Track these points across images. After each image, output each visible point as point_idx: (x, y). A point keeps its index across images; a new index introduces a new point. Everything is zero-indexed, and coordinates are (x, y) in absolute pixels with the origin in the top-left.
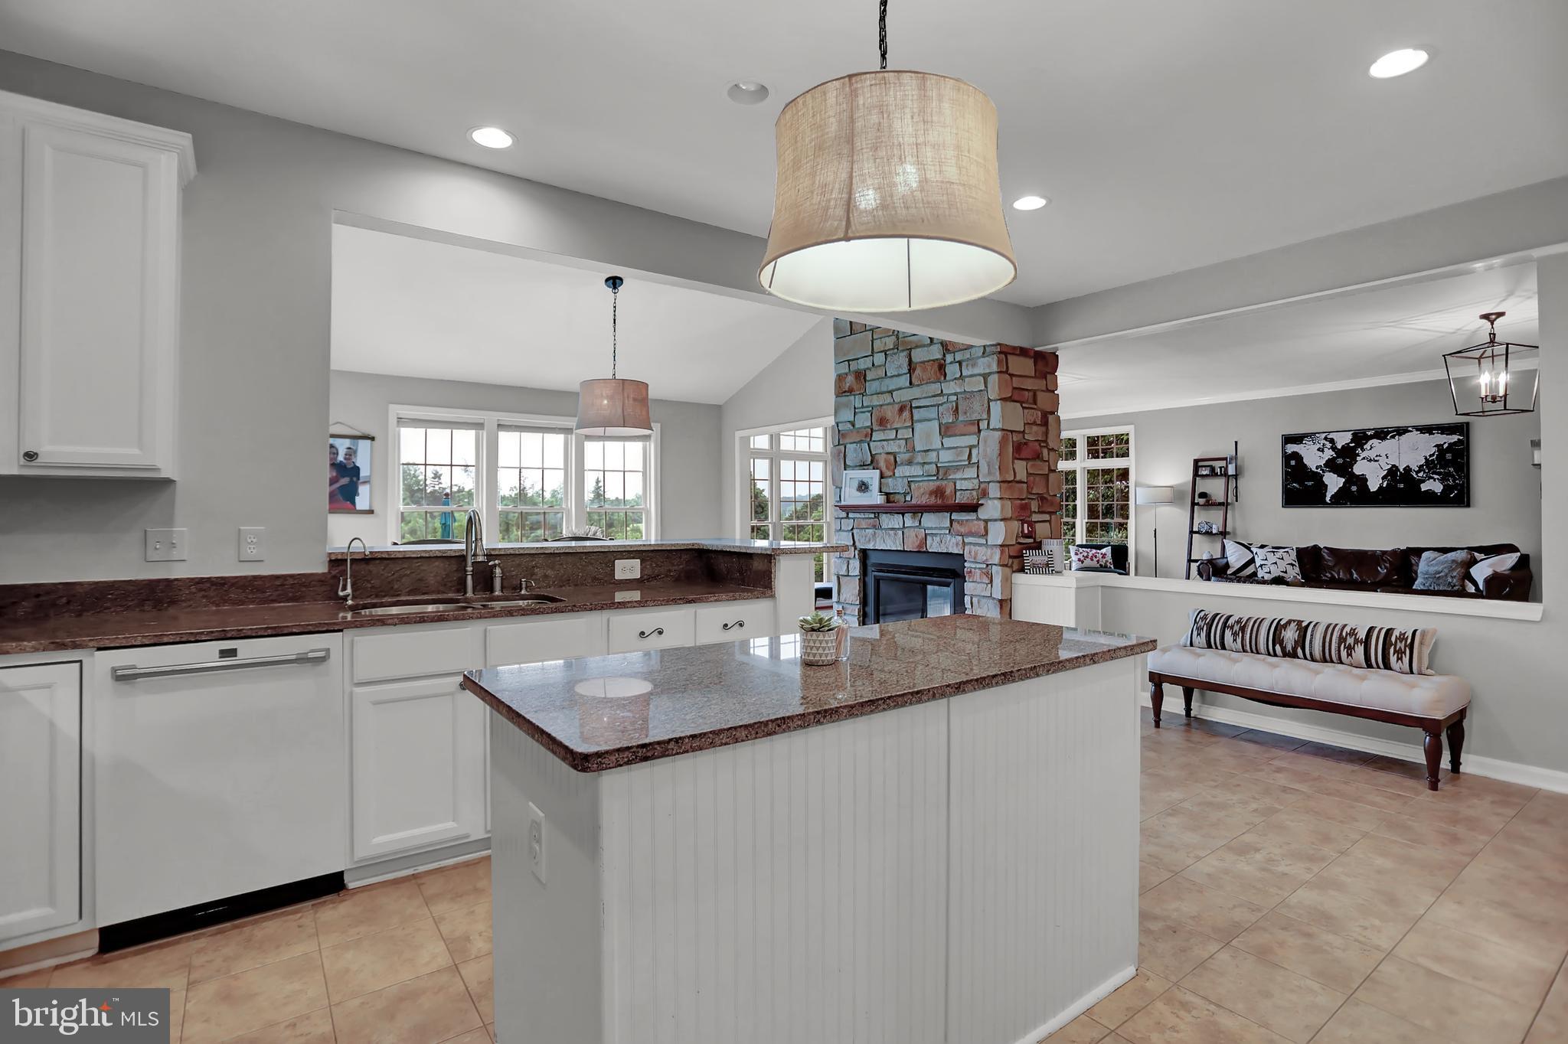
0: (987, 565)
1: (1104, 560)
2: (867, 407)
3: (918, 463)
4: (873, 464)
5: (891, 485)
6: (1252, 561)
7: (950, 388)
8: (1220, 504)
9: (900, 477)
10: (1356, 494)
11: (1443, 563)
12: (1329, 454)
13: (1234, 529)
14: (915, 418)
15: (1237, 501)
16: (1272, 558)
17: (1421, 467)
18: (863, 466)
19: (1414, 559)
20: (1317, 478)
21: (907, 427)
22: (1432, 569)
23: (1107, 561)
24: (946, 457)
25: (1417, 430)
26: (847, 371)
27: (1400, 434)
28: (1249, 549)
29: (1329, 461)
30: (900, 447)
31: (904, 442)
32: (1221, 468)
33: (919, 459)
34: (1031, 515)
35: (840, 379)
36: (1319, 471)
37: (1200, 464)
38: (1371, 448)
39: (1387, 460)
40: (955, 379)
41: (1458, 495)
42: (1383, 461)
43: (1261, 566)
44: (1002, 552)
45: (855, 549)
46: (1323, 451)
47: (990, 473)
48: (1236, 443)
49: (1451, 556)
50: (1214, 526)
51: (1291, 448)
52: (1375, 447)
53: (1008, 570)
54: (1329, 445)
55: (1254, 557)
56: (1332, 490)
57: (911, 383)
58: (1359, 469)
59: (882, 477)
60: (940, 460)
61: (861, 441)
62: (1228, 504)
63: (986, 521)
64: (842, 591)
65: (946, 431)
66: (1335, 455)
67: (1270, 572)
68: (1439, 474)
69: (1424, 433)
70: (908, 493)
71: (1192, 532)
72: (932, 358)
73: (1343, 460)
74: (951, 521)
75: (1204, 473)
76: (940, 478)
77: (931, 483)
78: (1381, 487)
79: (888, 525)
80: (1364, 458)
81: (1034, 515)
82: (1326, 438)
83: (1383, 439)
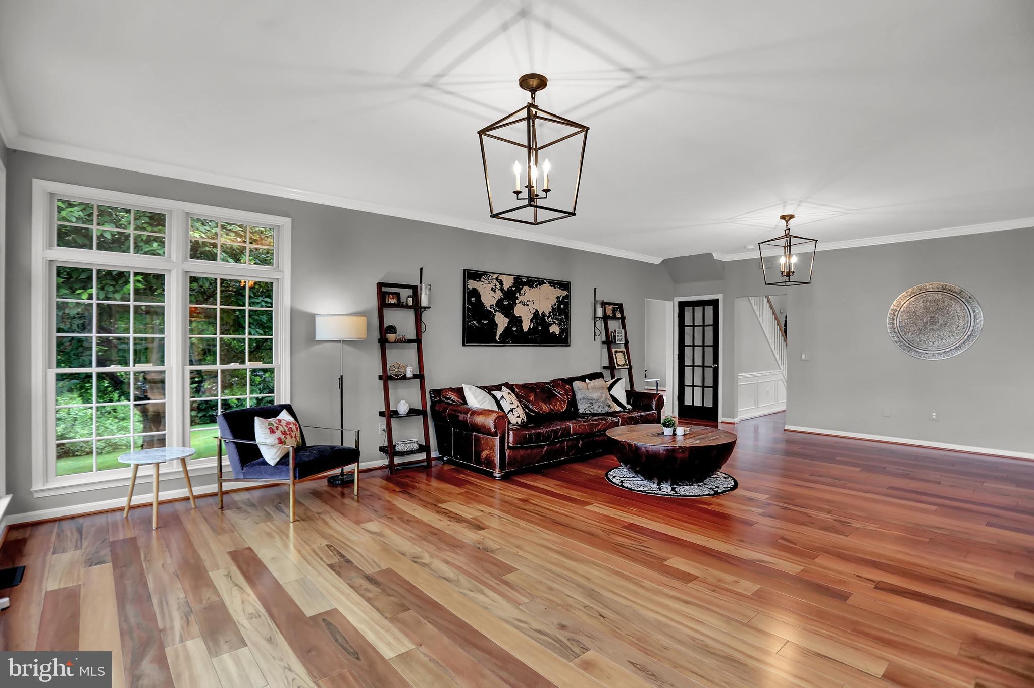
8: (411, 342)
10: (515, 334)
12: (499, 295)
17: (550, 313)
20: (490, 316)
25: (549, 283)
27: (540, 285)
29: (499, 301)
32: (408, 297)
36: (492, 310)
38: (525, 293)
39: (533, 306)
41: (565, 337)
42: (530, 304)
43: (511, 411)
46: (495, 291)
48: (421, 269)
51: (472, 284)
52: (527, 294)
54: (499, 286)
56: (500, 329)
62: (419, 342)
66: (503, 297)
68: (558, 319)
69: (551, 286)
71: (384, 377)
73: (508, 301)
75: (390, 301)
78: (530, 328)
80: (520, 302)
82: (497, 279)
83: (531, 286)
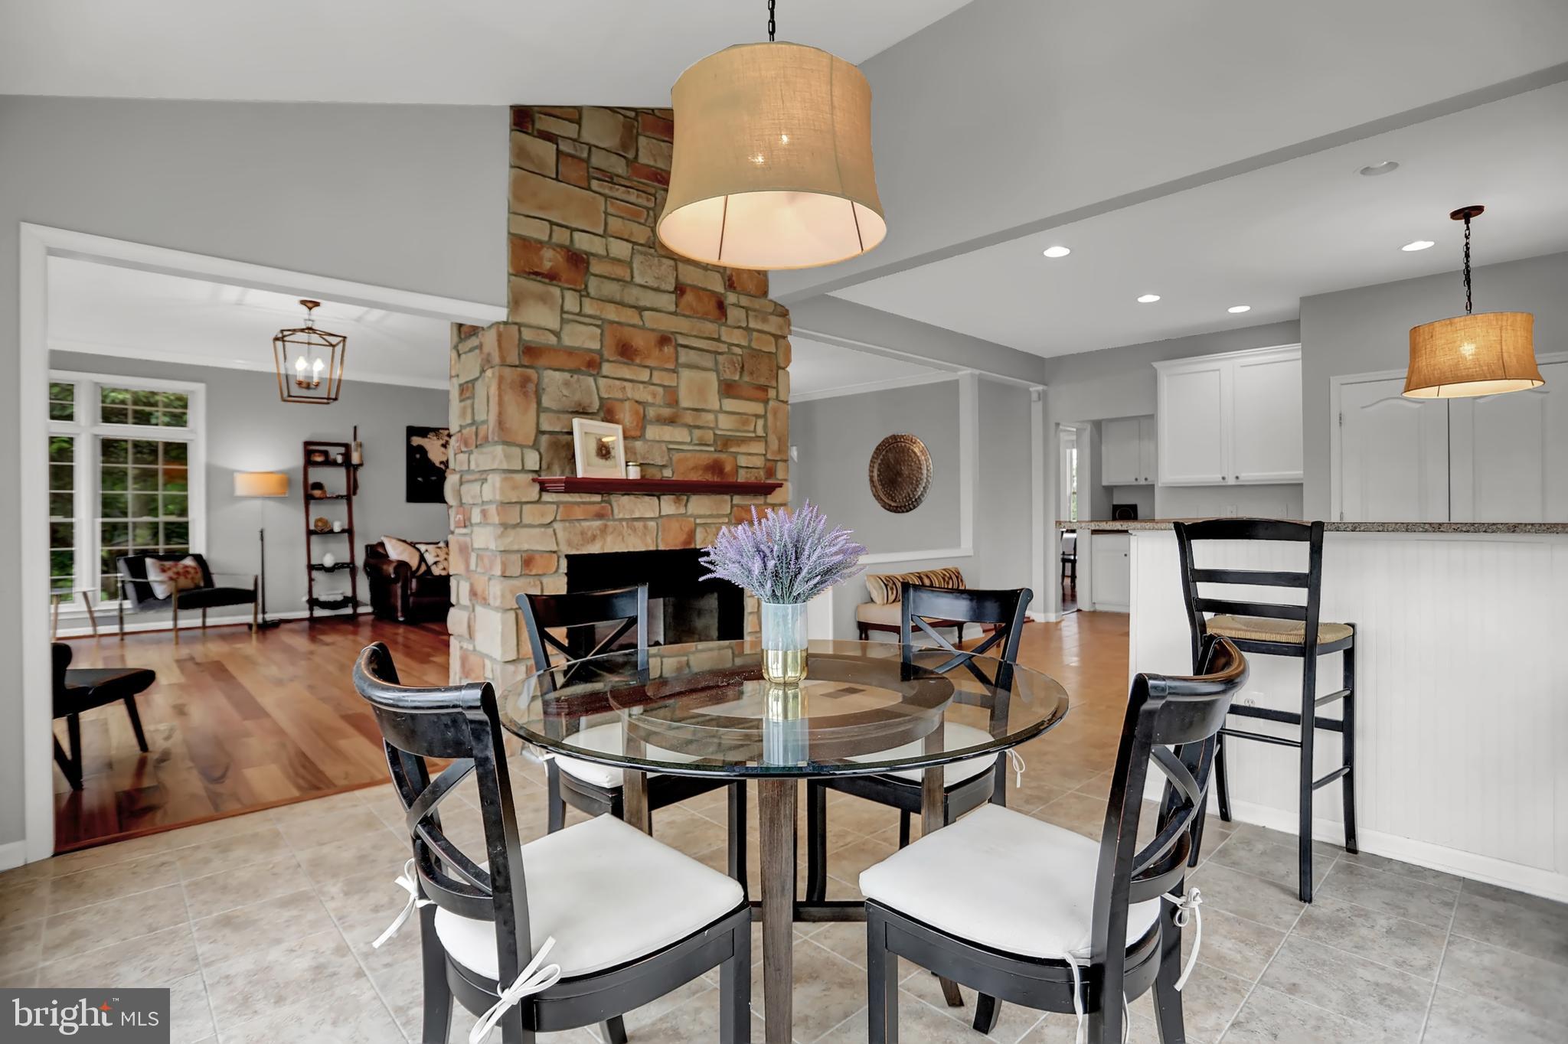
2: (592, 317)
3: (685, 425)
4: (601, 413)
5: (639, 450)
7: (733, 336)
8: (341, 498)
9: (654, 441)
14: (682, 360)
15: (355, 494)
18: (582, 414)
21: (667, 370)
24: (725, 424)
30: (654, 395)
31: (661, 390)
32: (340, 455)
33: (687, 419)
37: (313, 448)
40: (739, 327)
45: (559, 555)
48: (355, 428)
50: (337, 524)
51: (416, 441)
57: (677, 309)
59: (625, 437)
60: (720, 426)
61: (577, 371)
62: (351, 497)
65: (728, 389)
70: (668, 466)
71: (309, 532)
72: (709, 288)
74: (733, 506)
75: (319, 460)
76: (718, 449)
79: (633, 512)
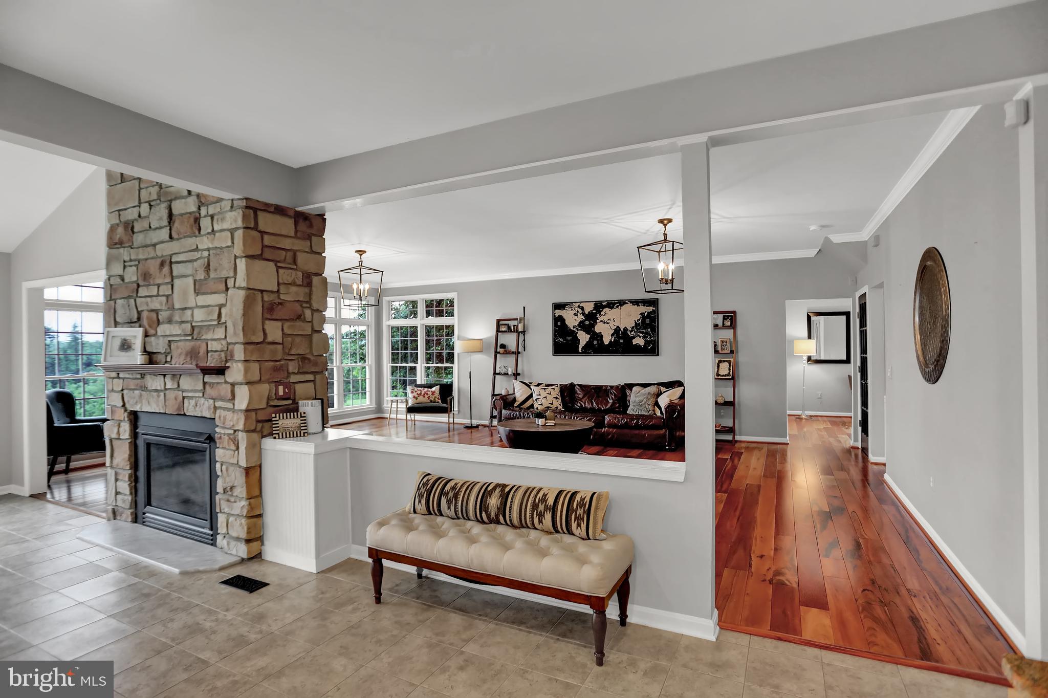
0: (235, 431)
1: (433, 396)
2: (135, 260)
3: (177, 322)
4: (137, 321)
5: (154, 344)
6: (531, 396)
7: (204, 243)
8: (513, 353)
9: (162, 336)
10: (597, 348)
11: (644, 395)
12: (581, 317)
13: (523, 371)
14: (175, 274)
15: (524, 350)
16: (544, 394)
17: (633, 328)
18: (130, 323)
19: (628, 391)
20: (573, 334)
21: (167, 283)
22: (638, 399)
23: (436, 397)
24: (199, 315)
25: (631, 303)
26: (118, 222)
27: (621, 305)
28: (529, 386)
29: (581, 322)
30: (161, 304)
31: (164, 299)
32: (514, 326)
33: (177, 318)
34: (288, 377)
35: (112, 230)
36: (575, 329)
37: (501, 323)
38: (605, 314)
39: (614, 323)
40: (208, 233)
41: (652, 349)
42: (611, 322)
43: (536, 399)
44: (247, 418)
45: (126, 410)
46: (577, 315)
47: (235, 334)
48: (524, 308)
49: (648, 389)
50: (509, 369)
51: (558, 313)
52: (608, 314)
53: (255, 436)
54: (580, 311)
55: (532, 393)
56: (582, 343)
57: (171, 237)
58: (599, 328)
59: (146, 335)
60: (195, 319)
61: (129, 297)
62: (519, 353)
63: (233, 385)
64: (115, 455)
65: (199, 288)
66: (584, 319)
67: (542, 405)
68: (642, 333)
69: (634, 305)
70: (169, 353)
71: (495, 373)
72: (188, 211)
73: (589, 321)
74: (205, 383)
75: (503, 330)
76: (195, 338)
77: (188, 343)
78: (611, 342)
79: (151, 386)
80: (601, 321)
81: (292, 376)
82: (579, 307)
83: (612, 308)
